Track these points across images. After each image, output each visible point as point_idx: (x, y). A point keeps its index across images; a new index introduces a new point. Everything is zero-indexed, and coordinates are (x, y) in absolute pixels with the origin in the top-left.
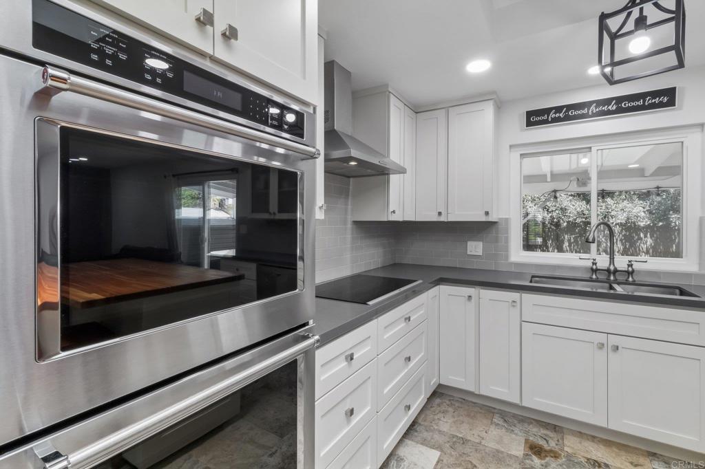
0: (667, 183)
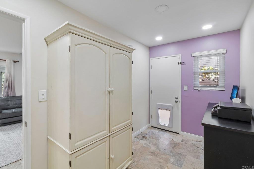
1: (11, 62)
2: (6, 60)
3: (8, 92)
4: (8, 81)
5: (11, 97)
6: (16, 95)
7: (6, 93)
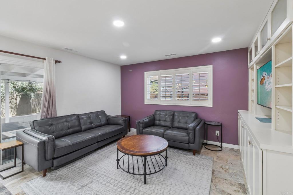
1: (53, 62)
2: (45, 59)
3: (47, 111)
4: (48, 92)
5: (51, 118)
6: (58, 115)
7: (46, 112)
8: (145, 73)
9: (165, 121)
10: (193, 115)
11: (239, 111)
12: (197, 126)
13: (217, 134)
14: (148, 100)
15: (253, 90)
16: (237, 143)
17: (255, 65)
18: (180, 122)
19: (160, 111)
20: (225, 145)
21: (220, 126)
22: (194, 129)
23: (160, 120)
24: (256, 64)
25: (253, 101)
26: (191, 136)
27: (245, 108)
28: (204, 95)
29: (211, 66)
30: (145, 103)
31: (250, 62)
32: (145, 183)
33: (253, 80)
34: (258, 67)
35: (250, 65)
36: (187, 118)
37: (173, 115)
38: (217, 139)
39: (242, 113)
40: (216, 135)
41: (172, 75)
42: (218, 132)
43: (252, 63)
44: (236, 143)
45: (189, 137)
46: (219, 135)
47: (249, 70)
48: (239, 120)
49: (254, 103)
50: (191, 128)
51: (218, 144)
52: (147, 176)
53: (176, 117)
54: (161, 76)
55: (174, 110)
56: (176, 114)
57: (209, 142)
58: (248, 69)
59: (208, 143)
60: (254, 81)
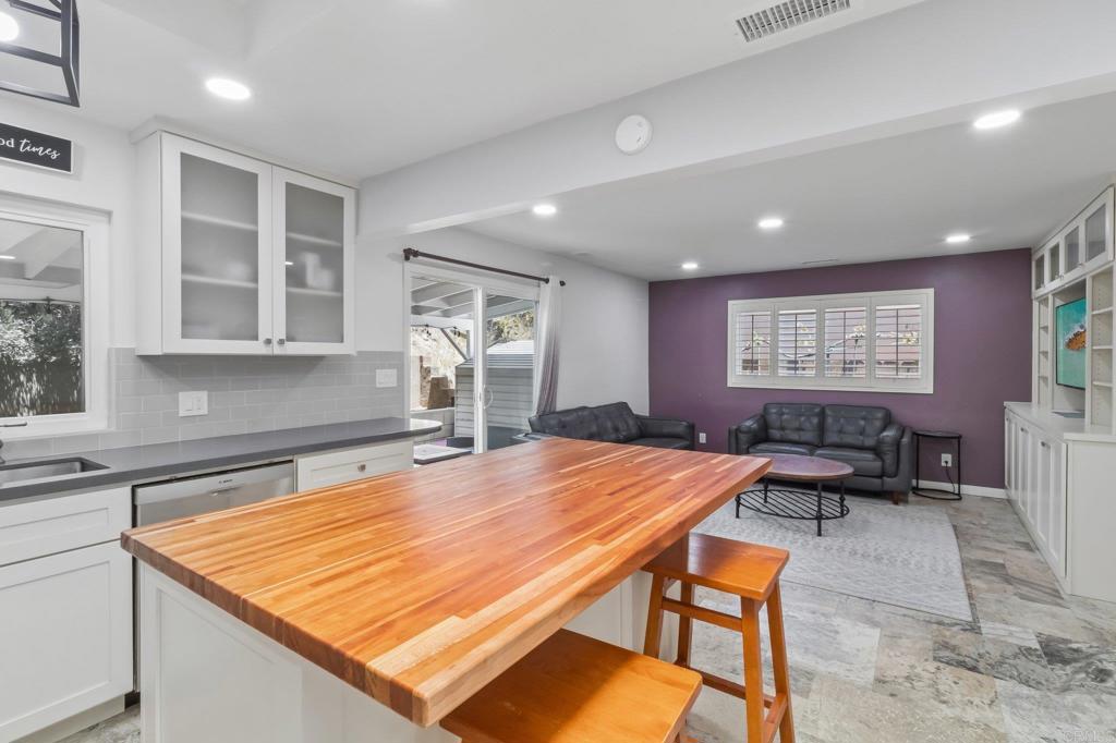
0: (61, 294)
2: (547, 280)
8: (730, 303)
9: (799, 429)
10: (880, 415)
11: (1005, 403)
12: (902, 437)
13: (947, 462)
14: (736, 377)
15: (1047, 353)
16: (1000, 484)
17: (1050, 297)
18: (845, 433)
19: (780, 405)
20: (967, 489)
21: (953, 441)
22: (897, 444)
23: (782, 428)
24: (1054, 295)
25: (1045, 379)
26: (889, 459)
27: (1025, 396)
28: (911, 365)
29: (931, 292)
30: (730, 384)
31: (1038, 287)
32: (819, 534)
33: (1046, 328)
34: (1059, 302)
35: (1036, 293)
36: (862, 423)
37: (822, 415)
38: (946, 475)
39: (1014, 409)
40: (943, 464)
41: (814, 311)
42: (947, 459)
43: (1042, 291)
44: (999, 481)
45: (883, 461)
46: (950, 465)
47: (1035, 304)
48: (1006, 423)
49: (1047, 385)
50: (888, 439)
51: (947, 486)
52: (823, 521)
53: (829, 420)
54: (781, 312)
55: (824, 401)
56: (828, 412)
57: (924, 484)
58: (1031, 300)
59: (920, 486)
60: (1047, 332)
